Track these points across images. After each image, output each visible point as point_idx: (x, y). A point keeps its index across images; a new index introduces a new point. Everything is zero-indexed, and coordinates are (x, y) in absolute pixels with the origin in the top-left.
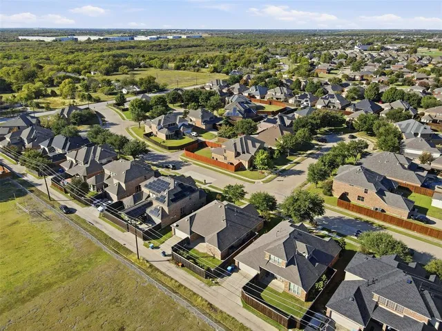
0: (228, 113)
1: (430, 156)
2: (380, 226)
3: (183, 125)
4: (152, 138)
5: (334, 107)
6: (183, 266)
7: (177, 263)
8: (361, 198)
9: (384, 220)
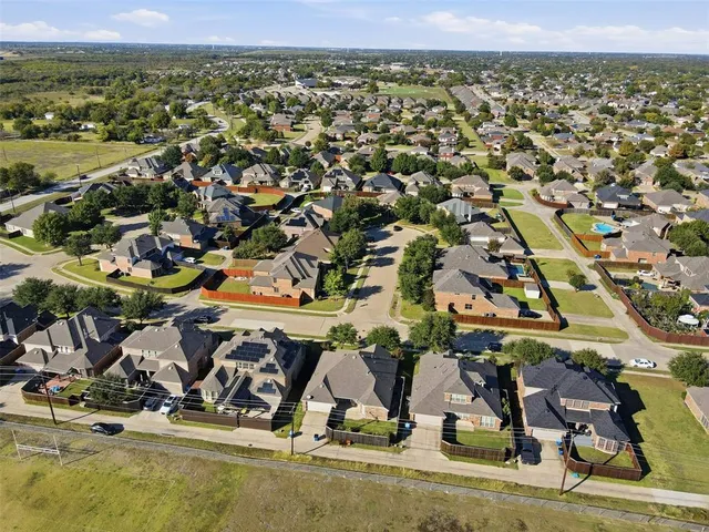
0: (218, 218)
1: (497, 241)
2: (501, 332)
3: (168, 249)
4: (124, 278)
5: (346, 187)
6: (352, 443)
7: (343, 443)
8: (468, 307)
9: (501, 325)
